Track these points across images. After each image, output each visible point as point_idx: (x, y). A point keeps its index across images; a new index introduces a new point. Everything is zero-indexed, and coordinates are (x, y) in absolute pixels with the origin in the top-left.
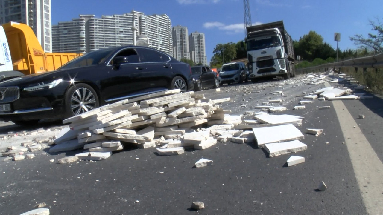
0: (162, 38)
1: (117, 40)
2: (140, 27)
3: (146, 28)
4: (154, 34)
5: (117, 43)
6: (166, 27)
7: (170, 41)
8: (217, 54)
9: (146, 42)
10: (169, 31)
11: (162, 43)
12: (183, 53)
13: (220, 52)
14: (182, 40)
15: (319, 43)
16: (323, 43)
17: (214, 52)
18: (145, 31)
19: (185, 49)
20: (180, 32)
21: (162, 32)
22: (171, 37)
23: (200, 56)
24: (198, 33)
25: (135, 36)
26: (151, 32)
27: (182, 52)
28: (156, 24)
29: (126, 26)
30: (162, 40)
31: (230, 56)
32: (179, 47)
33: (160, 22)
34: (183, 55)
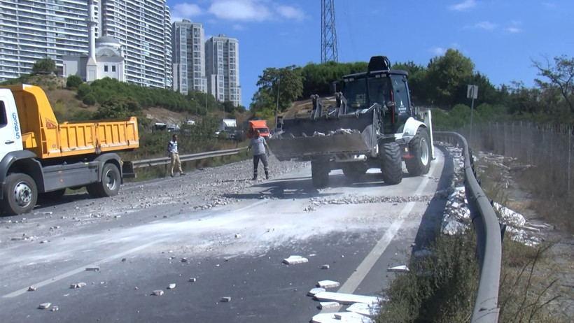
0: (150, 45)
1: (49, 41)
2: (104, 17)
3: (115, 20)
4: (133, 34)
5: (50, 49)
6: (161, 21)
7: (166, 52)
8: (264, 87)
9: (117, 53)
10: (165, 29)
11: (151, 54)
12: (192, 77)
13: (271, 84)
14: (192, 50)
15: (466, 74)
16: (475, 72)
17: (258, 84)
18: (113, 28)
19: (196, 70)
20: (189, 33)
21: (150, 31)
22: (168, 44)
23: (227, 85)
24: (227, 38)
25: (93, 37)
26: (127, 30)
27: (190, 76)
28: (138, 13)
29: (71, 12)
30: (151, 50)
31: (291, 92)
32: (184, 64)
33: (146, 11)
34: (192, 81)
